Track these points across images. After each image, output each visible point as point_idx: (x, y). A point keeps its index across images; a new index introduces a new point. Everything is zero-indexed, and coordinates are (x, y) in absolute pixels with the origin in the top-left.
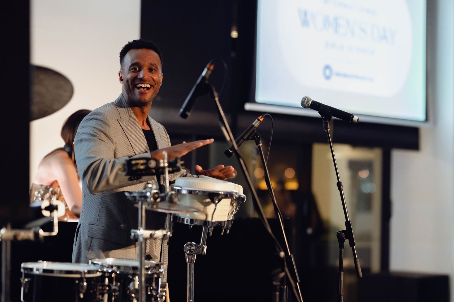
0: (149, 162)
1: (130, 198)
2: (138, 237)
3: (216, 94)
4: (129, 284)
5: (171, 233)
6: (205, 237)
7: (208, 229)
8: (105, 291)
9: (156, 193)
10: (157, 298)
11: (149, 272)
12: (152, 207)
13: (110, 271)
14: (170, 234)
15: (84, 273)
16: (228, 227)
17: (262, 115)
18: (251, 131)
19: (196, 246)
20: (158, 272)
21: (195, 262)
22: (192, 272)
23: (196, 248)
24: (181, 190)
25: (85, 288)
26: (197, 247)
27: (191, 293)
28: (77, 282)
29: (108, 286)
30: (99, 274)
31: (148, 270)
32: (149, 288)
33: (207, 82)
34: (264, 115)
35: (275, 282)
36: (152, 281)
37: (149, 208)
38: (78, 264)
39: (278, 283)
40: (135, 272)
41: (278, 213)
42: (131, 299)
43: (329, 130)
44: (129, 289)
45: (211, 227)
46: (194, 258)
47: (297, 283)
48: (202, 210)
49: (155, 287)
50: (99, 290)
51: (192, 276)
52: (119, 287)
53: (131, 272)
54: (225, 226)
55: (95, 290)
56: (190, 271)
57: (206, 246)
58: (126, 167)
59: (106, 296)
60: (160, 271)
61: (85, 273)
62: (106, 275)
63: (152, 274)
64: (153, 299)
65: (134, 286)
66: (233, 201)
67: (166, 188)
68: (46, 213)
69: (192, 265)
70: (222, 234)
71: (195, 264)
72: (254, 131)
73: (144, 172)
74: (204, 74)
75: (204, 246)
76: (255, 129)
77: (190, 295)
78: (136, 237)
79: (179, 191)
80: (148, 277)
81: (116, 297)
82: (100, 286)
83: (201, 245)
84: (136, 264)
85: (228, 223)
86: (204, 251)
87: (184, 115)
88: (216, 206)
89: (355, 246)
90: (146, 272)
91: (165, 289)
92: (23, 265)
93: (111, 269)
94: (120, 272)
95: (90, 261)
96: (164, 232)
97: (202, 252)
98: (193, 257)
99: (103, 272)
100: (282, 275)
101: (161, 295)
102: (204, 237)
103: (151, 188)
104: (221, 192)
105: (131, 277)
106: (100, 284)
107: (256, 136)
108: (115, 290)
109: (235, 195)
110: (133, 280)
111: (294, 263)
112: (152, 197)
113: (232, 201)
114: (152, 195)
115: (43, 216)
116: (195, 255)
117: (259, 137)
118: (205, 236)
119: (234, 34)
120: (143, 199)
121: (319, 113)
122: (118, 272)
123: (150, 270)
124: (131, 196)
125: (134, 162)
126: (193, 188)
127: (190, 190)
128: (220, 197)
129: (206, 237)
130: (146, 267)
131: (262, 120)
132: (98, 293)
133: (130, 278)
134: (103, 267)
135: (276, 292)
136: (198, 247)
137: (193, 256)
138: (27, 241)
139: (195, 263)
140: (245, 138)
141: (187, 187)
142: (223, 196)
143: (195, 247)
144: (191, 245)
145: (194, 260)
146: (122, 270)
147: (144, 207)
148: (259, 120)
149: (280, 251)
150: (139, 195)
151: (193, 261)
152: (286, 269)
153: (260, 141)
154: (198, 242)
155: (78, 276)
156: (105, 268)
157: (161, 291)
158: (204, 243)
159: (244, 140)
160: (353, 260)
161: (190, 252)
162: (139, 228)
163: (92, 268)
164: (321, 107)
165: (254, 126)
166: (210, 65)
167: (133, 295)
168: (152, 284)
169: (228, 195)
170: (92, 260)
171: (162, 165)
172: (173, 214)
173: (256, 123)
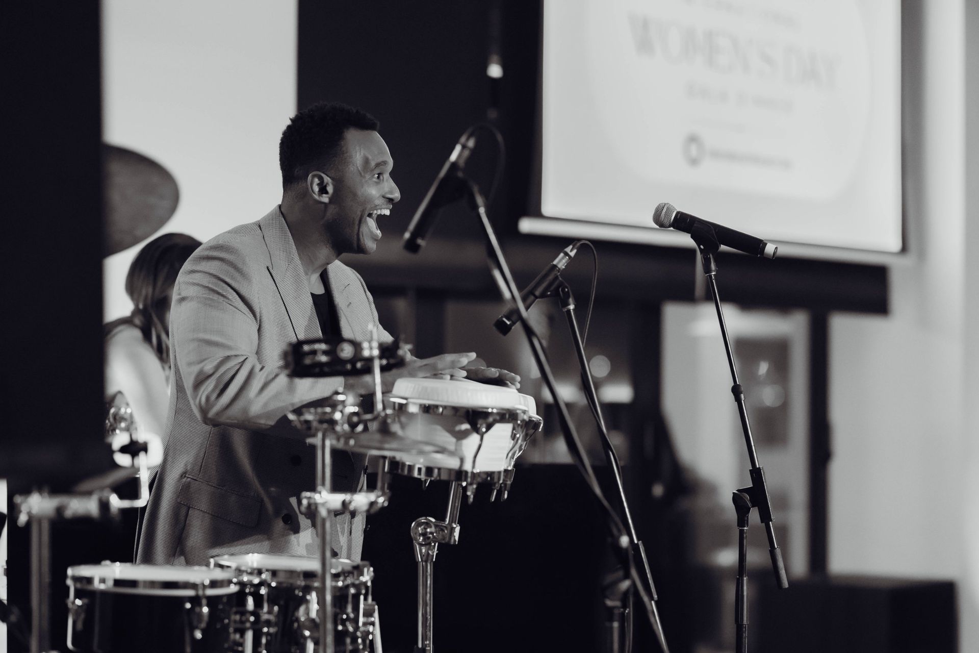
0: (339, 348)
1: (299, 426)
2: (316, 508)
3: (480, 200)
4: (297, 608)
5: (387, 498)
6: (456, 507)
7: (465, 489)
8: (248, 625)
9: (354, 414)
10: (358, 638)
11: (340, 584)
12: (347, 443)
13: (256, 581)
14: (383, 501)
15: (202, 587)
16: (506, 485)
17: (574, 243)
18: (551, 277)
19: (436, 526)
20: (357, 582)
21: (434, 560)
22: (429, 582)
23: (437, 529)
24: (406, 404)
25: (206, 618)
26: (440, 529)
27: (426, 626)
28: (188, 606)
29: (255, 613)
30: (233, 589)
31: (337, 579)
32: (339, 617)
33: (460, 174)
34: (578, 244)
35: (611, 600)
36: (346, 602)
37: (340, 445)
38: (189, 568)
39: (617, 603)
40: (308, 583)
41: (611, 453)
42: (302, 641)
43: (713, 273)
44: (297, 620)
45: (471, 484)
46: (433, 552)
47: (653, 602)
48: (452, 447)
49: (352, 615)
50: (235, 622)
51: (428, 590)
52: (278, 616)
53: (301, 582)
54: (501, 482)
55: (226, 621)
56: (424, 579)
57: (458, 525)
58: (290, 358)
59: (249, 635)
60: (362, 581)
61: (204, 587)
62: (247, 591)
63: (347, 587)
64: (348, 640)
65: (307, 612)
66: (517, 428)
67: (376, 403)
68: (123, 460)
69: (429, 567)
70: (493, 500)
71: (436, 565)
72: (556, 278)
73: (326, 369)
74: (454, 157)
75: (455, 526)
76: (559, 274)
77: (424, 631)
78: (313, 507)
79: (402, 408)
80: (338, 594)
81: (269, 638)
82: (236, 613)
83: (447, 524)
84: (314, 565)
85: (506, 476)
86: (455, 536)
87: (411, 246)
88: (482, 439)
89: (771, 521)
90: (334, 584)
91: (372, 619)
92: (70, 572)
93: (258, 577)
94: (278, 583)
95: (212, 561)
96: (372, 497)
97: (450, 539)
98: (431, 550)
99: (242, 584)
100: (625, 585)
101: (364, 631)
102: (455, 505)
103: (343, 402)
104: (492, 409)
105: (301, 594)
106: (234, 609)
107: (560, 290)
108: (268, 623)
109: (522, 414)
110: (303, 601)
111: (644, 560)
112: (346, 421)
113: (514, 429)
114: (346, 418)
115: (116, 466)
116: (435, 544)
117: (566, 290)
118: (457, 504)
119: (495, 71)
120: (325, 426)
121: (692, 237)
122: (274, 584)
123: (342, 578)
124: (300, 421)
125: (306, 348)
126: (433, 400)
127: (425, 405)
128: (491, 419)
129: (458, 506)
130: (333, 571)
131: (572, 254)
132: (231, 630)
133: (298, 596)
134: (241, 574)
135: (611, 620)
136: (442, 527)
137: (432, 548)
138: (84, 521)
139: (434, 563)
140: (537, 293)
141: (419, 398)
142: (498, 418)
143: (435, 528)
144: (428, 524)
145: (433, 556)
146: (282, 577)
147: (328, 443)
148: (566, 254)
149: (621, 534)
150: (318, 417)
151: (430, 558)
152: (634, 573)
153: (571, 300)
154: (441, 517)
155: (190, 593)
156: (245, 574)
157: (365, 624)
158: (454, 520)
159: (536, 297)
160: (769, 552)
161: (424, 540)
162: (319, 488)
163: (219, 575)
164: (695, 225)
165: (557, 267)
166: (468, 139)
167: (307, 633)
168: (346, 608)
169: (507, 416)
170: (217, 558)
171: (366, 353)
172: (390, 458)
173: (560, 260)
